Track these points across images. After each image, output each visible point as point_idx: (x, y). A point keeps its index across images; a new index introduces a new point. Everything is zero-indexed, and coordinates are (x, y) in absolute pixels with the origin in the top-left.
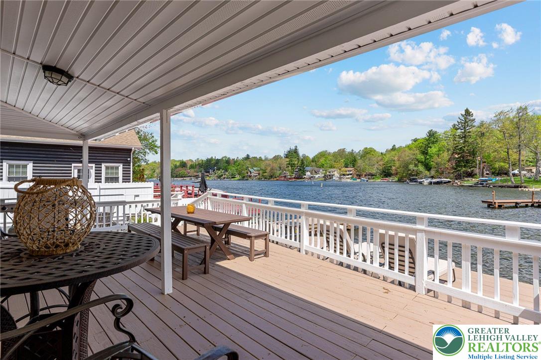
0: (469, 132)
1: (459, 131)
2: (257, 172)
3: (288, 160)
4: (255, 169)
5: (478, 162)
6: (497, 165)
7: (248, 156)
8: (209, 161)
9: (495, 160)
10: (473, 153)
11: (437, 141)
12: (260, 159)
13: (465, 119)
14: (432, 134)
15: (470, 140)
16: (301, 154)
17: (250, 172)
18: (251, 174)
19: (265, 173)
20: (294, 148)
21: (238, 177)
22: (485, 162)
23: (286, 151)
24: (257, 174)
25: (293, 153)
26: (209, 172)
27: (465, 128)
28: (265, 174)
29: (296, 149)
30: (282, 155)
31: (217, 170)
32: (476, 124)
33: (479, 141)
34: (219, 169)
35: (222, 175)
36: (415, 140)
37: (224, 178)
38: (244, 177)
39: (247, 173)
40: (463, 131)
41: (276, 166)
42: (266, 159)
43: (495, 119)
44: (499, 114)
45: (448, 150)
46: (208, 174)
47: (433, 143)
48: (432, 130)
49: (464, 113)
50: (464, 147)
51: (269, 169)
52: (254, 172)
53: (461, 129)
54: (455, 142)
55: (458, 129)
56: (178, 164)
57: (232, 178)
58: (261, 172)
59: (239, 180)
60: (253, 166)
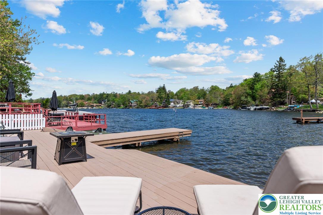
0: (282, 73)
1: (275, 73)
2: (136, 103)
3: (158, 94)
4: (134, 100)
5: (287, 95)
6: (301, 96)
7: (130, 91)
8: (102, 95)
9: (299, 93)
10: (284, 88)
11: (260, 80)
12: (139, 94)
13: (280, 64)
14: (257, 75)
15: (283, 79)
16: (167, 91)
17: (131, 103)
18: (132, 104)
19: (142, 103)
20: (163, 86)
21: (122, 106)
22: (292, 95)
23: (157, 88)
24: (136, 105)
25: (162, 89)
26: (101, 103)
27: (279, 70)
28: (141, 104)
29: (164, 87)
30: (155, 91)
31: (107, 101)
32: (287, 67)
33: (289, 79)
34: (108, 101)
35: (111, 105)
36: (246, 80)
37: (112, 107)
38: (126, 106)
39: (129, 103)
40: (277, 73)
41: (149, 98)
42: (143, 94)
43: (300, 62)
44: (303, 59)
45: (268, 86)
46: (100, 104)
47: (258, 81)
48: (257, 73)
49: (279, 60)
50: (279, 84)
51: (144, 101)
52: (134, 104)
53: (277, 72)
54: (273, 81)
55: (275, 71)
56: (79, 97)
57: (118, 107)
58: (138, 103)
59: (123, 108)
60: (133, 98)
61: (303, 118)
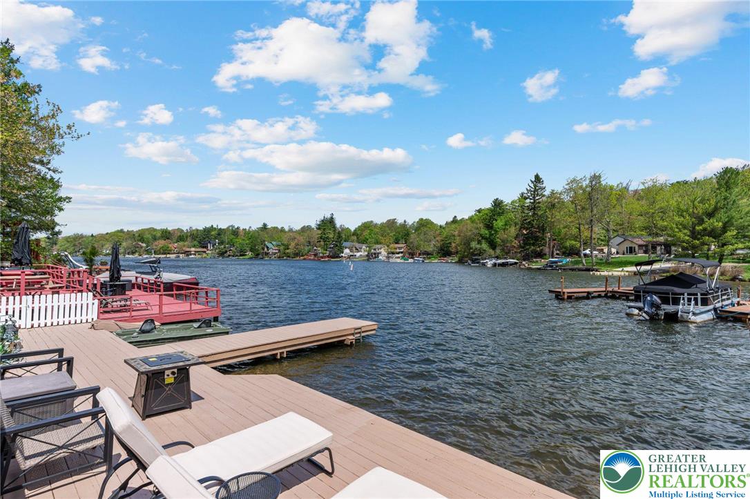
0: (539, 203)
1: (528, 201)
2: (276, 248)
3: (320, 232)
4: (274, 243)
5: (548, 240)
6: (568, 244)
7: (265, 225)
8: (208, 231)
9: (564, 239)
10: (543, 229)
11: (503, 213)
12: (282, 230)
13: (535, 186)
14: (498, 204)
15: (540, 213)
16: (338, 225)
17: (267, 248)
18: (268, 250)
19: (288, 249)
20: (329, 216)
21: (249, 254)
22: (554, 240)
23: (319, 220)
24: (277, 251)
25: (328, 223)
26: (206, 247)
27: (534, 197)
28: (287, 251)
29: (332, 218)
30: (313, 226)
31: (219, 243)
32: (547, 193)
33: (548, 213)
34: (221, 243)
35: (226, 252)
36: (479, 211)
37: (229, 256)
38: (258, 255)
39: (263, 249)
40: (532, 201)
41: (302, 239)
42: (291, 230)
43: (567, 187)
44: (572, 182)
45: (516, 224)
46: (205, 250)
47: (500, 214)
48: (497, 199)
49: (533, 180)
50: (533, 221)
51: (293, 244)
52: (272, 248)
53: (531, 199)
54: (524, 215)
55: (527, 198)
56: (159, 235)
57: (241, 255)
58: (282, 248)
59: (251, 258)
60: (272, 239)
61: (564, 290)
